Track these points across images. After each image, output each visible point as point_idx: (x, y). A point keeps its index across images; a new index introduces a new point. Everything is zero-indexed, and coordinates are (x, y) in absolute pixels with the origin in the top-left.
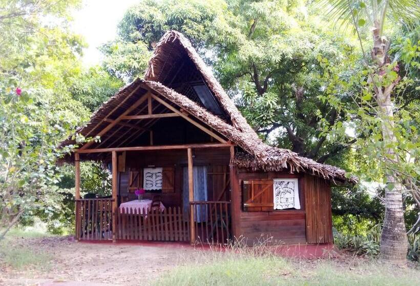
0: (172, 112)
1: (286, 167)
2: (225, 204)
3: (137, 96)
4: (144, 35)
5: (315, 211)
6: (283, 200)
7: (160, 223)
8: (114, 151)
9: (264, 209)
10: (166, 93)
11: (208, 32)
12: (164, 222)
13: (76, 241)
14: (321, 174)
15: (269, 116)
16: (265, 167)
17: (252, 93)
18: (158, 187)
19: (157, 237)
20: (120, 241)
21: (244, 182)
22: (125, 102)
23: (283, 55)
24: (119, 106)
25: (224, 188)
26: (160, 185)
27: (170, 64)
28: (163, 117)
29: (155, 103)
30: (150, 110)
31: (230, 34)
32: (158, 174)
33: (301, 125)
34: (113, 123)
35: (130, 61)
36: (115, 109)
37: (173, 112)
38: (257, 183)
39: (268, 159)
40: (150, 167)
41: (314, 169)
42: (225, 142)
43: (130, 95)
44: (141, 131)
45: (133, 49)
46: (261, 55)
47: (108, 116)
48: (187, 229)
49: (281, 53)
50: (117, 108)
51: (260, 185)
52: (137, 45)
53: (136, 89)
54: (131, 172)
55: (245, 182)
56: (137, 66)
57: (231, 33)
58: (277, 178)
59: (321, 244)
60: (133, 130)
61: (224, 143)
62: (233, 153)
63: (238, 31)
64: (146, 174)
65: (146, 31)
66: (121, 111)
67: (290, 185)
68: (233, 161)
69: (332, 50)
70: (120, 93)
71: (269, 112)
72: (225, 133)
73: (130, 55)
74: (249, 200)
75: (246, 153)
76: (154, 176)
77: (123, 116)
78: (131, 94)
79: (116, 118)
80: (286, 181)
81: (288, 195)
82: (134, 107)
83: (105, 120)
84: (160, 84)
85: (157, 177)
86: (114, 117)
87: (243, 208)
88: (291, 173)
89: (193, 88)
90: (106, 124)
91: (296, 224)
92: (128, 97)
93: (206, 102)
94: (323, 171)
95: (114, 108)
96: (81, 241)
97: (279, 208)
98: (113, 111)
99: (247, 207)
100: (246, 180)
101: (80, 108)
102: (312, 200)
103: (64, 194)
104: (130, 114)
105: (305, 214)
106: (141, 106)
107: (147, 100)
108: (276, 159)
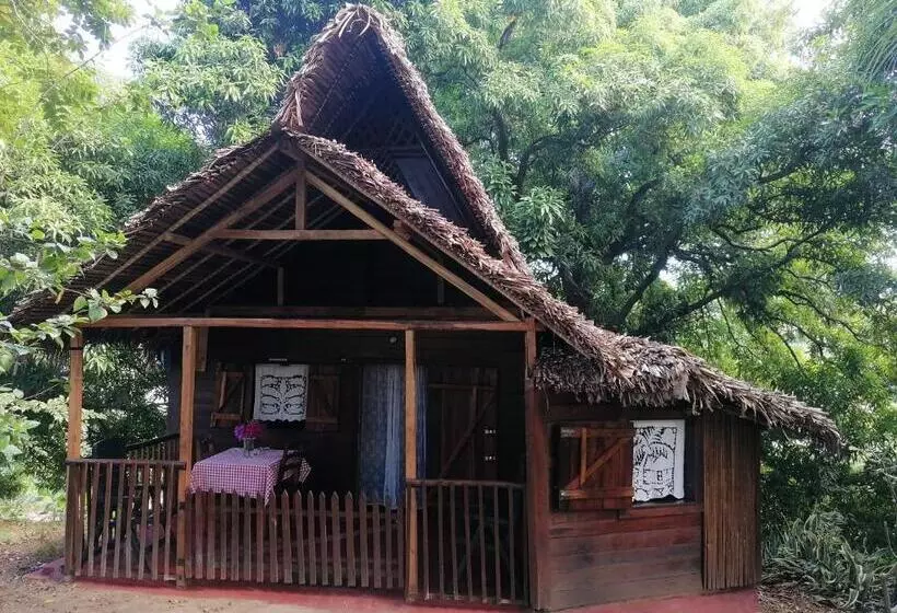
0: (363, 226)
1: (687, 398)
3: (264, 177)
4: (256, 21)
5: (725, 505)
6: (651, 477)
7: (318, 534)
8: (189, 326)
9: (608, 504)
10: (359, 172)
11: (417, 30)
12: (330, 532)
13: (68, 578)
14: (759, 413)
15: (543, 241)
16: (625, 394)
17: (506, 184)
18: (294, 412)
19: (307, 575)
20: (195, 584)
21: (563, 431)
22: (230, 191)
23: (583, 102)
24: (211, 200)
25: (472, 425)
26: (294, 409)
28: (337, 238)
29: (312, 192)
30: (300, 216)
31: (465, 42)
32: (293, 382)
34: (191, 246)
35: (220, 83)
36: (198, 209)
38: (594, 433)
39: (635, 373)
40: (273, 362)
41: (745, 401)
42: (513, 318)
43: (246, 172)
44: (254, 268)
45: (228, 52)
46: (532, 95)
47: (177, 225)
48: (395, 555)
49: (579, 96)
50: (204, 205)
51: (600, 441)
52: (239, 43)
53: (265, 156)
54: (224, 374)
55: (566, 432)
56: (235, 94)
57: (468, 38)
58: (639, 419)
59: (734, 590)
60: (236, 265)
61: (509, 321)
62: (531, 350)
63: (482, 35)
64: (263, 378)
65: (263, 13)
66: (214, 215)
67: (667, 437)
68: (538, 376)
69: (697, 97)
70: (220, 162)
71: (543, 233)
73: (221, 69)
74: (574, 483)
75: (569, 350)
76: (283, 386)
77: (219, 230)
78: (251, 168)
79: (203, 231)
80: (658, 425)
81: (662, 463)
82: (252, 205)
83: (168, 237)
84: (340, 148)
85: (290, 387)
86: (191, 231)
87: (557, 505)
88: (694, 412)
89: (395, 164)
90: (169, 249)
91: (680, 540)
92: (239, 177)
94: (766, 407)
95: (198, 205)
96: (83, 579)
97: (639, 496)
98: (194, 213)
99: (568, 501)
100: (566, 426)
101: (81, 194)
102: (720, 478)
103: (30, 415)
104: (239, 225)
105: (703, 514)
106: (273, 202)
107: (292, 189)
108: (658, 375)
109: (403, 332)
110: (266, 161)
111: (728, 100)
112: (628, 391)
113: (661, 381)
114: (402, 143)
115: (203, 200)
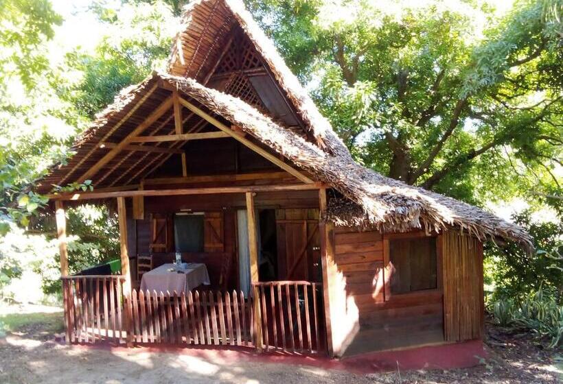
0: (216, 129)
1: (419, 225)
3: (154, 103)
5: (458, 290)
8: (121, 197)
14: (473, 233)
17: (338, 82)
22: (135, 113)
24: (123, 121)
25: (305, 245)
27: (210, 41)
28: (201, 138)
29: (185, 111)
34: (117, 148)
36: (117, 127)
37: (219, 130)
40: (183, 212)
41: (463, 225)
42: (311, 182)
43: (141, 102)
47: (106, 137)
49: (383, 16)
50: (120, 124)
53: (151, 91)
54: (155, 221)
59: (467, 341)
60: (153, 155)
61: (309, 184)
62: (323, 201)
68: (326, 217)
72: (312, 169)
75: (346, 200)
77: (132, 137)
78: (144, 99)
79: (122, 139)
82: (149, 121)
83: (101, 145)
84: (194, 84)
86: (116, 139)
88: (427, 234)
89: (249, 81)
90: (101, 154)
92: (138, 106)
95: (115, 124)
96: (76, 344)
98: (114, 129)
102: (455, 272)
104: (145, 133)
105: (443, 296)
106: (161, 120)
107: (170, 111)
108: (401, 212)
109: (244, 194)
110: (153, 93)
112: (381, 224)
113: (403, 216)
114: (253, 66)
115: (119, 121)
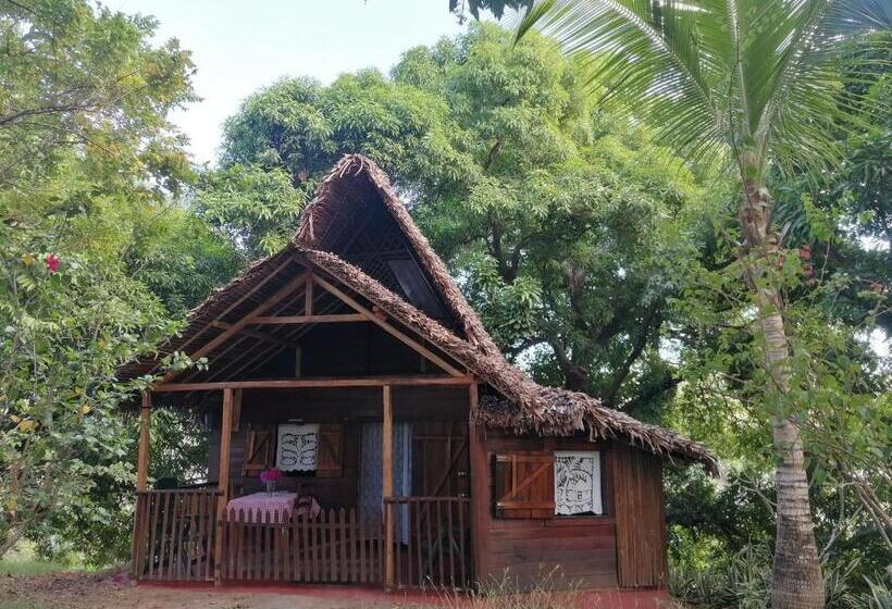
0: (354, 311)
1: (582, 428)
2: (447, 502)
3: (284, 278)
4: (284, 157)
5: (634, 519)
6: (572, 496)
7: (319, 542)
8: (227, 387)
9: (535, 514)
10: (347, 274)
11: (413, 157)
12: (328, 540)
13: (133, 582)
14: (646, 442)
15: (526, 322)
16: (540, 427)
17: (493, 276)
18: (307, 464)
19: (312, 574)
20: (229, 583)
21: (498, 457)
22: (259, 290)
23: (552, 207)
24: (246, 296)
25: (448, 468)
26: (308, 461)
27: (345, 216)
28: (334, 320)
29: (318, 289)
30: (308, 307)
31: (454, 163)
32: (307, 438)
33: (584, 342)
34: (232, 330)
35: (256, 205)
36: (237, 304)
37: (357, 312)
38: (522, 459)
39: (546, 411)
40: (291, 423)
41: (633, 433)
42: (461, 375)
43: (270, 276)
44: (278, 348)
45: (262, 182)
46: (511, 204)
47: (222, 315)
48: (376, 557)
49: (549, 203)
50: (241, 300)
51: (528, 465)
52: (270, 174)
54: (253, 433)
55: (500, 458)
56: (268, 215)
57: (455, 161)
58: (559, 449)
59: (647, 588)
60: (264, 346)
61: (457, 378)
62: (474, 399)
63: (468, 158)
64: (283, 436)
65: (290, 150)
66: (248, 307)
67: (586, 465)
68: (477, 414)
69: (643, 200)
70: (253, 271)
71: (525, 316)
72: (463, 357)
73: (256, 194)
74: (508, 497)
75: (499, 396)
76: (300, 442)
77: (252, 317)
78: (274, 273)
79: (239, 319)
80: (578, 456)
81: (581, 485)
82: (275, 299)
83: (215, 323)
84: (334, 258)
85: (305, 442)
86: (231, 319)
87: (493, 509)
88: (591, 440)
89: (387, 265)
90: (216, 332)
91: (597, 546)
92: (265, 281)
93: (412, 293)
94: (651, 437)
95: (236, 300)
96: (140, 583)
97: (564, 511)
98: (234, 305)
99: (502, 510)
100: (501, 454)
101: (142, 295)
102: (628, 496)
103: (95, 477)
104: (266, 314)
105: (615, 525)
106: (289, 297)
107: (303, 286)
108: (562, 412)
109: (381, 388)
110: (286, 268)
111: (674, 202)
112: (541, 424)
113: (565, 416)
114: (393, 248)
115: (241, 296)
